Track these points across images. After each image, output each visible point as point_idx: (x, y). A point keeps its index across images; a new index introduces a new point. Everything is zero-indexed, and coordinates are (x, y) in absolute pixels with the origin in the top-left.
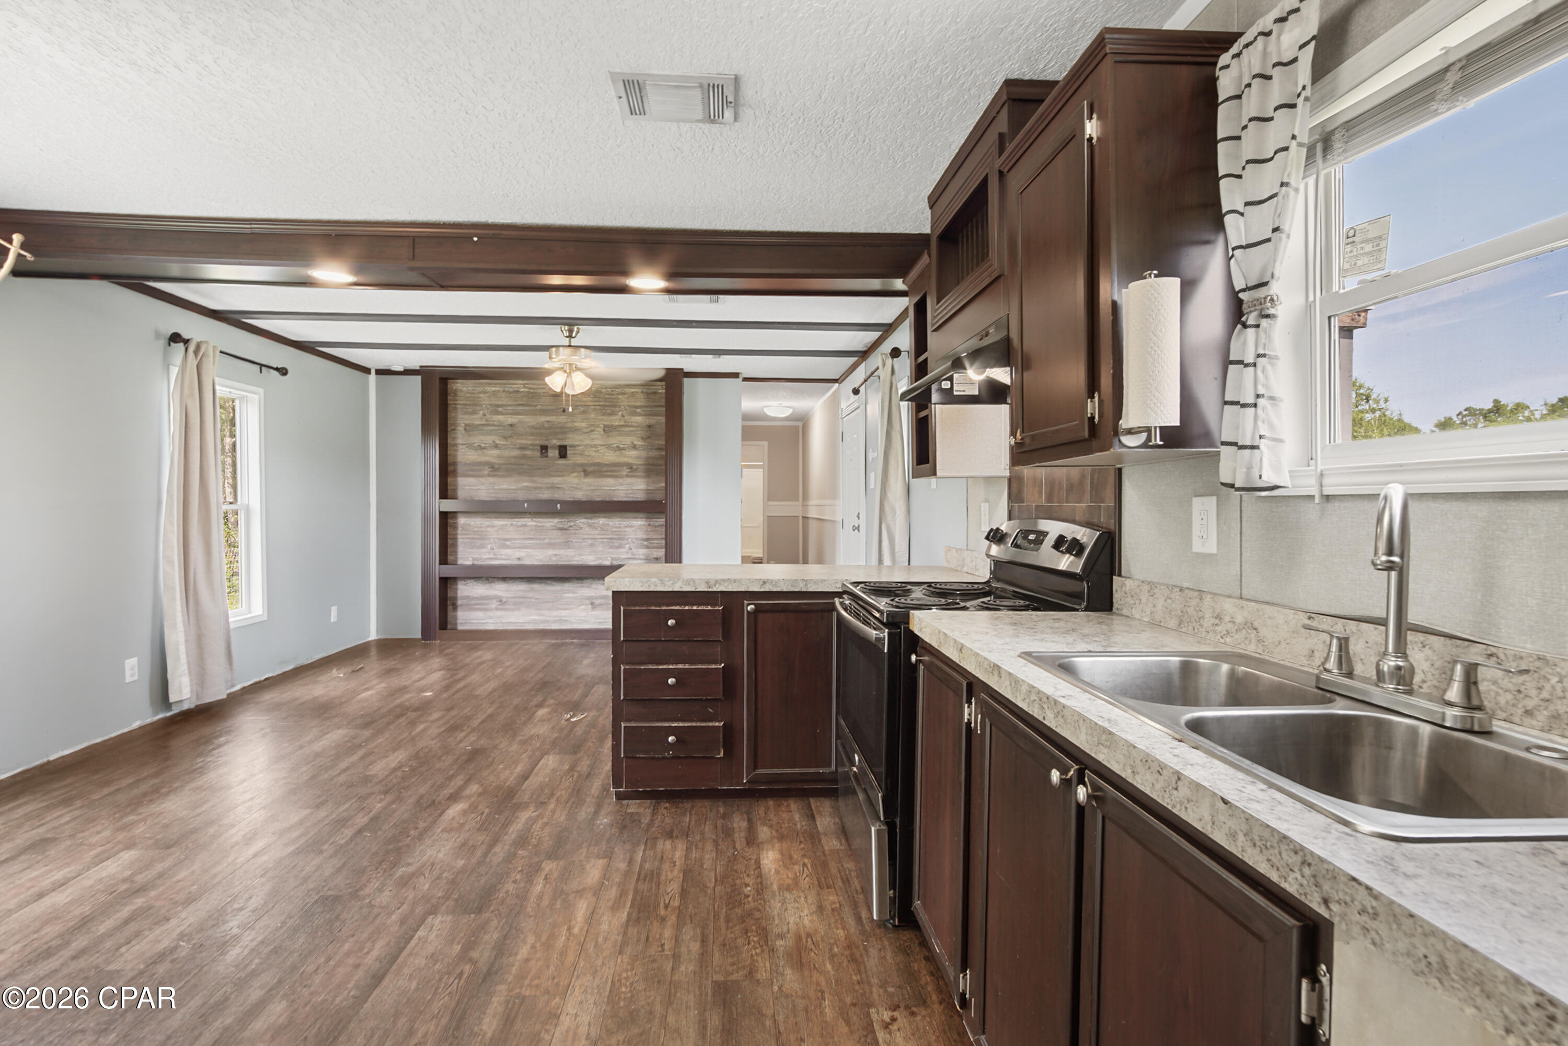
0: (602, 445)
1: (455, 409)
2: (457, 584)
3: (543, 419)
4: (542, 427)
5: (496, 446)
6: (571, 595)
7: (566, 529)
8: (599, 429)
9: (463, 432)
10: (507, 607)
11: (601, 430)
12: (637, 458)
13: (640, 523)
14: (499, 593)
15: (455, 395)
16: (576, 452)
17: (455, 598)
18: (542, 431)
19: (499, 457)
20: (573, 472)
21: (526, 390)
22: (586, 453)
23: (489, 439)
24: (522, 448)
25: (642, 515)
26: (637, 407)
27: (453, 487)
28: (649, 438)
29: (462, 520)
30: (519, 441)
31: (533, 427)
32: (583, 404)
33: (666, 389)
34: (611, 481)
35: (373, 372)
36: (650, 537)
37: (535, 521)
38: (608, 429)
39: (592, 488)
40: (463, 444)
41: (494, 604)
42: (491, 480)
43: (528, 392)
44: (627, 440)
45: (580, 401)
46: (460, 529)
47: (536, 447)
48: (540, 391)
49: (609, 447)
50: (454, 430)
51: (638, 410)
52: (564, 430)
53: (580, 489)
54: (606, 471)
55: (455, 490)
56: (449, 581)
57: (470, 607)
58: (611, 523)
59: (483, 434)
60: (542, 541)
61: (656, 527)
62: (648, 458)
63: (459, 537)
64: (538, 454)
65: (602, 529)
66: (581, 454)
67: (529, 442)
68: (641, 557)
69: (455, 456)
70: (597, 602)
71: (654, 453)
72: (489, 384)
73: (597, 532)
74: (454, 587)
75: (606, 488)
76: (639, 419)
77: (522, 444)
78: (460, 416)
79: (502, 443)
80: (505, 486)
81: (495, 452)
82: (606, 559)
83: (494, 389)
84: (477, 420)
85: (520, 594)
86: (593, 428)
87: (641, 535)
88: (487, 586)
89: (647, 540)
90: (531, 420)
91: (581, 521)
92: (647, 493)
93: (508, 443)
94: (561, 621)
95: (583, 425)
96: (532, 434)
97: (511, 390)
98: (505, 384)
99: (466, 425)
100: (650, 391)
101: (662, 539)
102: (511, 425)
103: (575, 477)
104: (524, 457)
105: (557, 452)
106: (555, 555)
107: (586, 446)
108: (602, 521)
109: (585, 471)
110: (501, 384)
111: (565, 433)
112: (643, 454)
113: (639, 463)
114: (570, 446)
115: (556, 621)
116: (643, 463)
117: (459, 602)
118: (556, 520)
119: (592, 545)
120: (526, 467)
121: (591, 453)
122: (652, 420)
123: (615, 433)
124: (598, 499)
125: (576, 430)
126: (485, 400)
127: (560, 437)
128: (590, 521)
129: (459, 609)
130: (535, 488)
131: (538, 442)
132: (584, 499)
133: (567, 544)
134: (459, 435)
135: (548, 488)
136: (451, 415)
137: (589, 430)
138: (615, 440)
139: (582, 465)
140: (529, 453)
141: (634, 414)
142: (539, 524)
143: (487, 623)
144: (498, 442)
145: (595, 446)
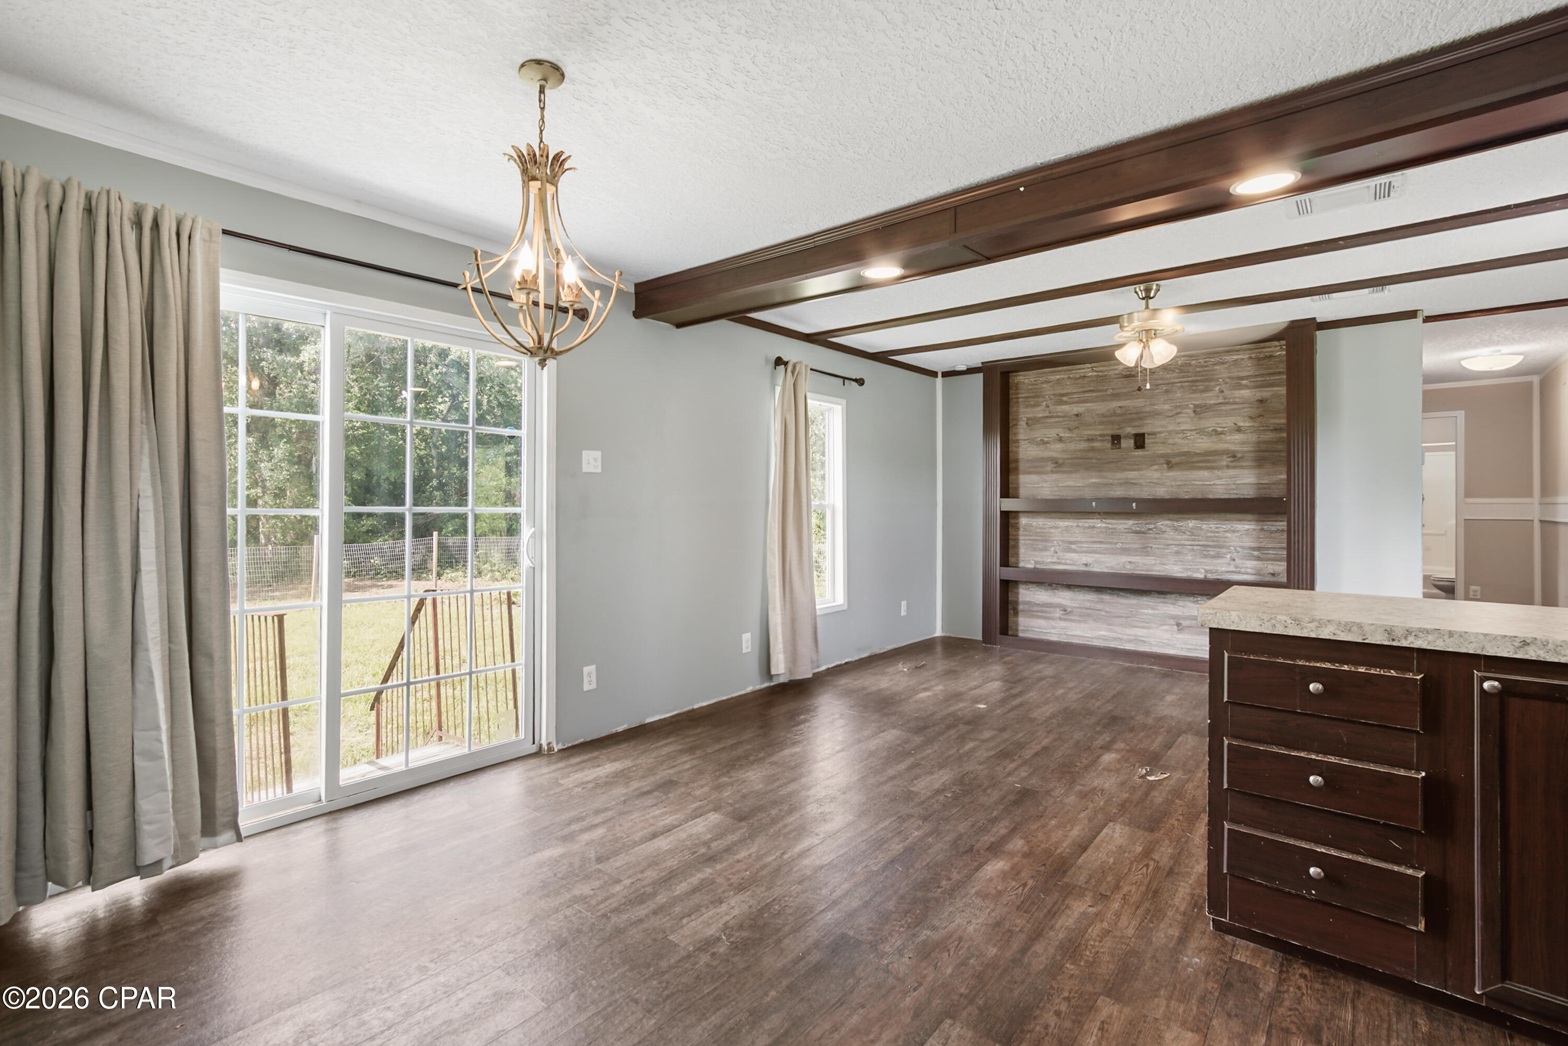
0: (1191, 430)
1: (1017, 402)
2: (1018, 588)
3: (1115, 404)
4: (1114, 414)
5: (1060, 440)
6: (1150, 611)
7: (1143, 533)
8: (1188, 411)
9: (1025, 426)
10: (1073, 618)
11: (1190, 411)
12: (1243, 443)
13: (1247, 527)
14: (1064, 602)
15: (1017, 388)
16: (1157, 440)
17: (1016, 603)
18: (1113, 418)
19: (1063, 451)
20: (1152, 465)
21: (1095, 374)
22: (1170, 441)
23: (1052, 433)
24: (1090, 440)
25: (1250, 517)
26: (1242, 378)
27: (1014, 486)
28: (1260, 416)
29: (1023, 521)
30: (1086, 432)
31: (1103, 415)
32: (1165, 382)
33: (1288, 350)
34: (1205, 474)
35: (940, 375)
36: (1262, 545)
37: (1106, 523)
38: (1199, 411)
39: (1179, 483)
40: (1024, 440)
41: (1058, 613)
42: (1055, 476)
43: (1096, 376)
44: (1228, 422)
45: (1161, 379)
46: (1022, 529)
47: (1106, 438)
48: (1111, 373)
49: (1201, 432)
50: (1016, 425)
51: (1244, 382)
52: (1140, 416)
53: (1163, 484)
54: (1198, 462)
55: (1017, 488)
56: (1010, 584)
57: (1031, 614)
58: (1204, 526)
59: (1046, 428)
60: (1113, 546)
61: (1271, 532)
62: (1259, 443)
63: (1021, 538)
64: (1109, 445)
65: (1192, 534)
66: (1163, 443)
67: (1098, 433)
68: (1249, 570)
69: (1017, 453)
70: (1185, 623)
71: (1269, 436)
72: (1053, 372)
73: (1185, 537)
74: (1016, 591)
75: (1196, 483)
76: (1246, 393)
77: (1090, 435)
78: (1022, 410)
79: (1067, 435)
80: (1070, 483)
81: (1059, 446)
82: (1198, 571)
83: (1058, 377)
84: (1039, 412)
85: (1088, 605)
86: (1179, 410)
87: (1249, 542)
88: (1050, 592)
89: (1258, 549)
90: (1100, 408)
91: (1163, 523)
92: (1259, 489)
93: (1073, 436)
94: (1136, 640)
95: (1166, 407)
96: (1101, 423)
97: (1078, 376)
98: (1070, 370)
99: (1028, 419)
100: (1261, 356)
101: (1283, 548)
102: (1077, 415)
103: (1156, 470)
104: (1092, 449)
105: (1132, 441)
106: (1129, 562)
107: (1170, 432)
108: (1191, 524)
109: (1168, 463)
110: (1065, 371)
111: (1141, 419)
112: (1253, 438)
113: (1245, 449)
114: (1149, 434)
115: (1130, 641)
116: (1251, 449)
117: (1021, 607)
118: (1131, 522)
119: (1177, 553)
120: (1094, 461)
121: (1176, 440)
122: (1266, 393)
123: (1211, 413)
124: (1186, 497)
125: (1156, 414)
126: (1048, 390)
127: (1136, 424)
128: (1176, 524)
129: (1020, 615)
130: (1106, 485)
131: (1110, 432)
132: (1168, 497)
133: (1145, 550)
134: (1021, 431)
135: (1121, 484)
136: (1013, 409)
137: (1174, 412)
138: (1210, 423)
139: (1163, 456)
140: (1097, 444)
141: (1240, 387)
142: (1110, 526)
143: (1049, 633)
144: (1062, 435)
145: (1183, 431)
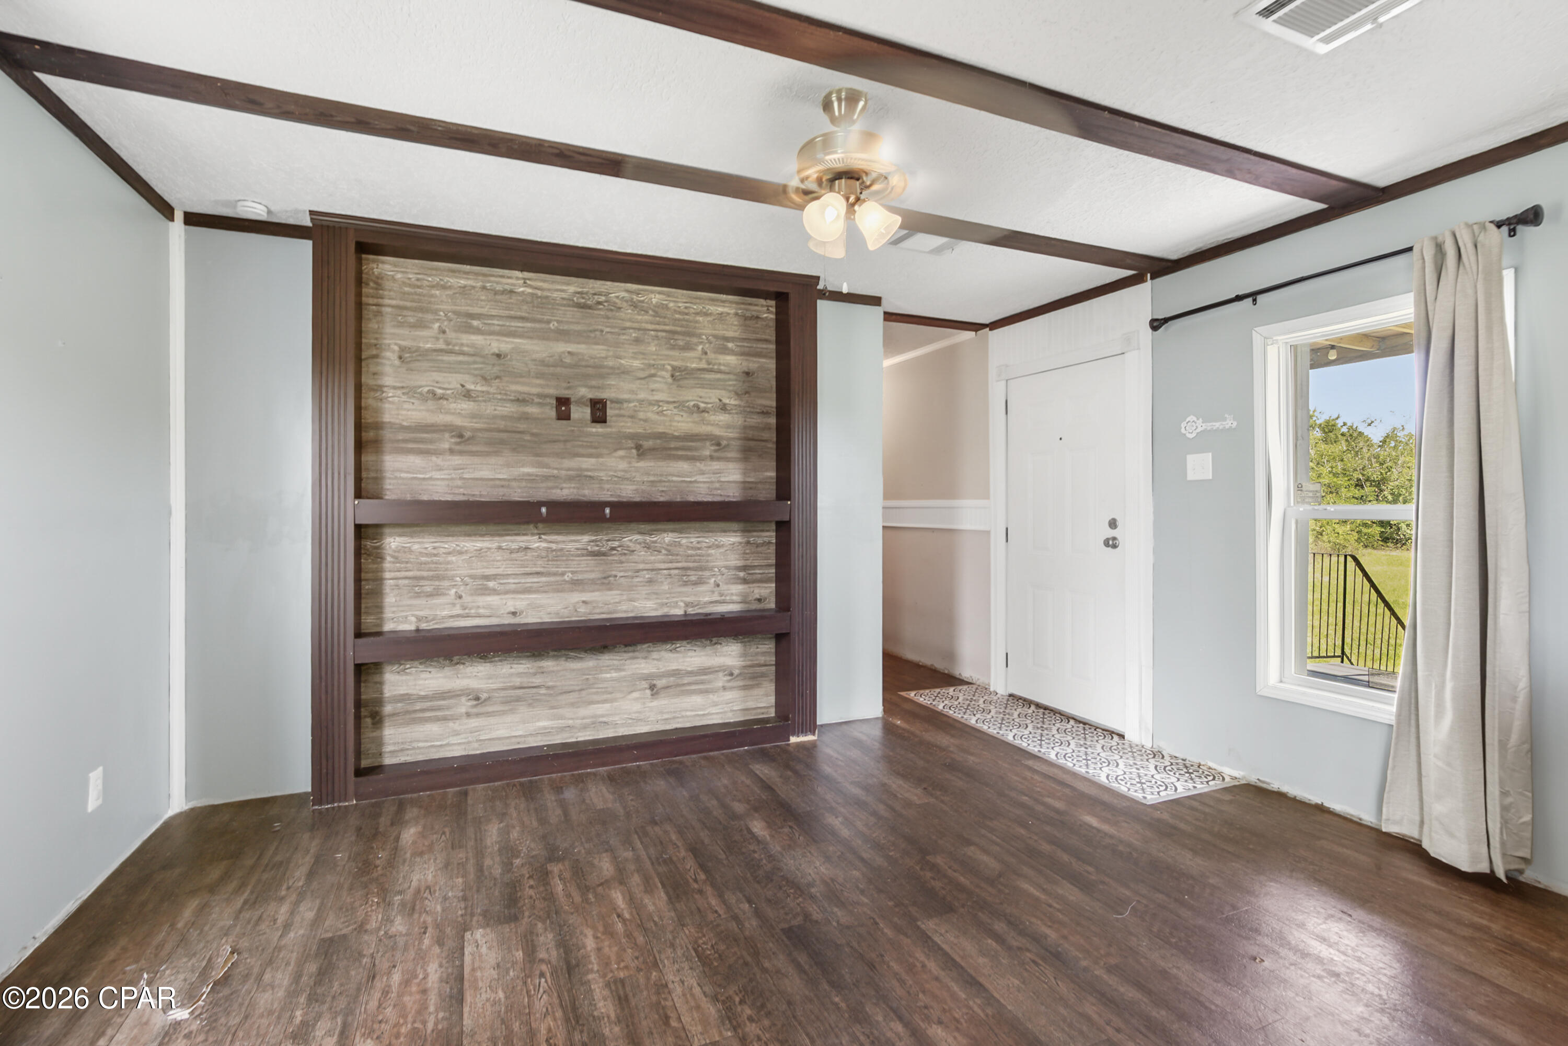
0: (668, 402)
1: (379, 313)
2: (381, 673)
3: (561, 347)
4: (560, 363)
5: (467, 395)
6: (614, 675)
7: (604, 554)
8: (664, 373)
9: (397, 362)
10: (490, 709)
11: (667, 375)
12: (728, 427)
13: (733, 539)
14: (474, 684)
15: (379, 286)
16: (622, 412)
17: (379, 702)
18: (559, 370)
19: (473, 416)
20: (616, 450)
21: (529, 290)
22: (641, 415)
23: (453, 381)
24: (521, 400)
25: (735, 526)
26: (727, 339)
27: (372, 475)
28: (746, 393)
29: (393, 542)
30: (514, 387)
31: (543, 363)
32: (635, 325)
33: (777, 314)
34: (684, 466)
35: (179, 216)
36: (748, 563)
37: (546, 541)
38: (679, 375)
39: (652, 478)
40: (395, 388)
41: (464, 705)
42: (457, 460)
43: (532, 295)
44: (713, 396)
45: (630, 320)
46: (389, 558)
47: (548, 400)
48: (555, 295)
49: (680, 405)
50: (376, 356)
51: (730, 345)
52: (599, 371)
53: (631, 480)
54: (676, 449)
55: (378, 480)
56: (363, 668)
57: (411, 717)
58: (684, 541)
59: (439, 370)
60: (558, 578)
61: (758, 546)
62: (745, 427)
63: (387, 575)
64: (553, 413)
65: (670, 553)
66: (632, 417)
67: (535, 390)
68: (735, 598)
69: (378, 411)
70: (660, 683)
71: (756, 420)
72: (453, 271)
73: (660, 557)
74: (376, 678)
75: (675, 479)
76: (731, 359)
77: (521, 393)
78: (389, 329)
79: (479, 388)
80: (486, 473)
81: (466, 406)
82: (676, 605)
83: (463, 282)
84: (427, 339)
85: (517, 681)
86: (653, 371)
87: (734, 560)
88: (448, 671)
89: (744, 568)
90: (538, 349)
91: (632, 538)
92: (745, 489)
93: (492, 390)
94: (596, 723)
95: (637, 363)
96: (540, 375)
97: (499, 288)
98: (485, 275)
99: (403, 349)
100: (748, 314)
101: (769, 566)
102: (498, 356)
103: (622, 458)
104: (525, 417)
105: (588, 411)
106: (584, 602)
107: (641, 402)
108: (668, 538)
109: (638, 447)
110: (477, 274)
111: (602, 376)
112: (738, 420)
113: (731, 435)
114: (612, 402)
115: (585, 727)
116: (736, 435)
117: (388, 709)
118: (586, 538)
119: (650, 581)
120: (527, 437)
121: (650, 415)
122: (753, 364)
123: (692, 382)
124: (662, 499)
125: (623, 372)
126: (444, 302)
127: (594, 383)
128: (648, 539)
129: (387, 723)
130: (546, 478)
131: (552, 391)
132: (638, 499)
133: (606, 582)
134: (388, 369)
135: (570, 479)
136: (370, 325)
137: (647, 373)
138: (692, 395)
139: (633, 437)
140: (532, 410)
141: (724, 350)
142: (554, 546)
143: (448, 745)
144: (471, 387)
145: (657, 403)
